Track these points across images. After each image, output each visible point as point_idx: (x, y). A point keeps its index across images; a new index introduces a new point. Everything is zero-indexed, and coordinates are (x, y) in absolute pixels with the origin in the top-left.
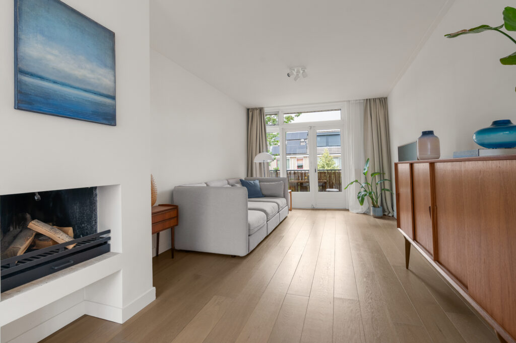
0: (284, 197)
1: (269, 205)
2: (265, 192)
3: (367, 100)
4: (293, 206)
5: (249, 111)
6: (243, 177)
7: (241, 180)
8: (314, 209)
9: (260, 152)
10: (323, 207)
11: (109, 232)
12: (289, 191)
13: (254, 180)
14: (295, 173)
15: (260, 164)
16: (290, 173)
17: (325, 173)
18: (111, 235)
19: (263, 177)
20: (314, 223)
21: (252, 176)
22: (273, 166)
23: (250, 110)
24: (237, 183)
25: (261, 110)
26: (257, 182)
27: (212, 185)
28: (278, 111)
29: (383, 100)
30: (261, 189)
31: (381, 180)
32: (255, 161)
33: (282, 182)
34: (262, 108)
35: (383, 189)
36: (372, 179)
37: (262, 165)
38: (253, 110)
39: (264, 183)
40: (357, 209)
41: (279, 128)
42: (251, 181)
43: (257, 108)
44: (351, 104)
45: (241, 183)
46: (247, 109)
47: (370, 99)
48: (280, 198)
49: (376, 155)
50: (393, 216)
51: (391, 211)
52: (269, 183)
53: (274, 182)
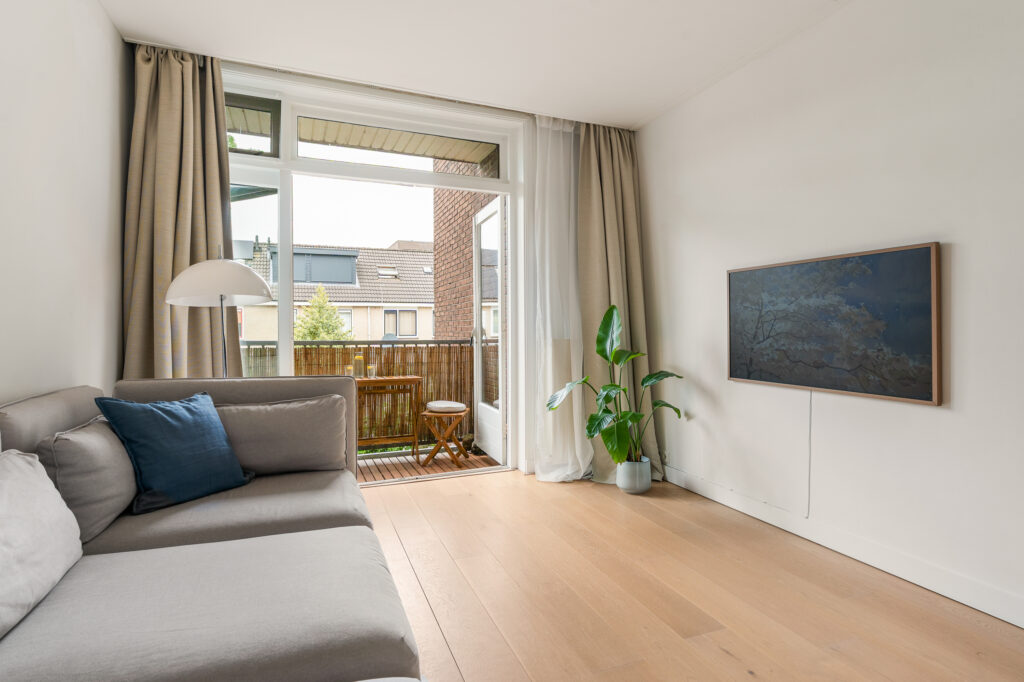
2: (255, 456)
3: (588, 126)
5: (139, 58)
9: (193, 260)
13: (185, 393)
15: (194, 312)
21: (149, 368)
23: (140, 55)
24: (79, 423)
25: (203, 69)
26: (205, 404)
28: (276, 97)
29: (626, 136)
30: (230, 440)
31: (650, 376)
32: (169, 301)
33: (338, 396)
34: (212, 59)
35: (657, 403)
36: (621, 370)
37: (205, 316)
38: (161, 56)
39: (244, 410)
40: (558, 466)
41: (278, 171)
42: (167, 404)
43: (183, 52)
44: (541, 128)
45: (104, 422)
46: (123, 40)
47: (595, 126)
48: (338, 476)
49: (617, 298)
50: (664, 480)
51: (658, 464)
52: (269, 408)
53: (287, 398)
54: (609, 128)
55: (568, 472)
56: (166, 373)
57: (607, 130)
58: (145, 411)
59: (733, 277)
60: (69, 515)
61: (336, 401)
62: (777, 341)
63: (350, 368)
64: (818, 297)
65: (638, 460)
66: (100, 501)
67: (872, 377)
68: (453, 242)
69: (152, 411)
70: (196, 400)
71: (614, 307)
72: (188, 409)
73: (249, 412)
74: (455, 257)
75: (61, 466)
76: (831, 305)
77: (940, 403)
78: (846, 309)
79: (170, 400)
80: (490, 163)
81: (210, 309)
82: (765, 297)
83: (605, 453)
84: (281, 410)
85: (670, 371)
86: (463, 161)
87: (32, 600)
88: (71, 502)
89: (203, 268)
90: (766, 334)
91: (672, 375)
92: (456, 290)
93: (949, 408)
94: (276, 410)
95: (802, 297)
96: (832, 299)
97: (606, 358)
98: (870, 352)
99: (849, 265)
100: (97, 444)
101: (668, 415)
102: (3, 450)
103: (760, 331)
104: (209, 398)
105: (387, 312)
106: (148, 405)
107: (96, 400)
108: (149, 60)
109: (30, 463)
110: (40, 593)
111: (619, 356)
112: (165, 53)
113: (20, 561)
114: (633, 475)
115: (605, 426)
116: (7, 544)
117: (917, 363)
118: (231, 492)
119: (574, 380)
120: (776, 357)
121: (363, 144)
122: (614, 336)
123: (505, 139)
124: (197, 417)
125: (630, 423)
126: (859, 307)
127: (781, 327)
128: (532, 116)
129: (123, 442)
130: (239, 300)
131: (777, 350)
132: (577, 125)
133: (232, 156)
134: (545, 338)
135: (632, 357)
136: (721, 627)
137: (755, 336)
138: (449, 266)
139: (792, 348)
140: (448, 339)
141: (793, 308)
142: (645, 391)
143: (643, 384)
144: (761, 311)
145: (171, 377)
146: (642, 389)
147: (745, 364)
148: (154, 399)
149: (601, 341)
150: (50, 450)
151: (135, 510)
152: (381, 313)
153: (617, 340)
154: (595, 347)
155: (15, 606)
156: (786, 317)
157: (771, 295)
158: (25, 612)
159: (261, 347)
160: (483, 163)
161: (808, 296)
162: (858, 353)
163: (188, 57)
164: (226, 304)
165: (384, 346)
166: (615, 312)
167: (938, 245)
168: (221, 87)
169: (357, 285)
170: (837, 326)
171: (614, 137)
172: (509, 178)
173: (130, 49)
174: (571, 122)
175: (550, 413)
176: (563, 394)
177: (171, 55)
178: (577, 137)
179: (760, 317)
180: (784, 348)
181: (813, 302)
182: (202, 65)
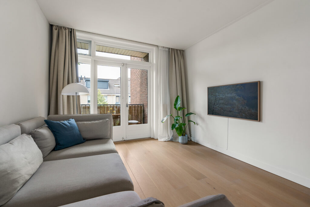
2: (86, 135)
3: (172, 49)
7: (48, 122)
9: (68, 83)
13: (68, 119)
15: (68, 97)
21: (57, 112)
23: (54, 28)
24: (40, 127)
25: (71, 32)
26: (73, 121)
28: (90, 40)
29: (182, 52)
30: (79, 131)
31: (188, 114)
32: (62, 94)
33: (108, 119)
34: (73, 29)
35: (189, 121)
36: (180, 112)
37: (71, 98)
38: (60, 28)
39: (83, 123)
40: (164, 137)
41: (91, 59)
42: (63, 121)
43: (65, 27)
44: (160, 49)
45: (47, 126)
46: (49, 24)
47: (174, 49)
48: (108, 140)
49: (179, 94)
50: (191, 140)
51: (189, 136)
52: (90, 122)
53: (95, 120)
54: (177, 49)
55: (166, 139)
56: (61, 113)
57: (177, 50)
58: (58, 123)
59: (209, 89)
60: (40, 151)
61: (107, 121)
62: (220, 105)
63: (109, 111)
64: (230, 94)
65: (184, 135)
66: (47, 147)
67: (243, 114)
68: (136, 78)
69: (59, 123)
70: (70, 120)
71: (178, 96)
72: (69, 123)
73: (84, 123)
74: (136, 82)
75: (37, 138)
76: (233, 96)
77: (260, 121)
78: (237, 97)
79: (64, 120)
80: (146, 58)
81: (73, 96)
82: (217, 94)
83: (176, 134)
84: (93, 123)
85: (193, 113)
86: (139, 57)
87: (32, 173)
88: (40, 147)
89: (71, 85)
90: (217, 103)
91: (193, 114)
92: (136, 91)
93: (262, 122)
94: (92, 123)
95: (226, 94)
96: (234, 95)
97: (176, 109)
98: (243, 108)
99: (238, 86)
100: (45, 132)
101: (192, 123)
102: (22, 134)
103: (216, 103)
104: (74, 120)
105: (117, 96)
106: (58, 122)
107: (44, 120)
108: (56, 29)
109: (29, 137)
110: (34, 171)
111: (180, 109)
112: (61, 27)
113: (29, 163)
114: (183, 139)
115: (176, 127)
116: (26, 158)
117: (254, 111)
118: (80, 145)
119: (168, 115)
120: (220, 109)
121: (112, 52)
122: (179, 103)
123: (150, 52)
124: (71, 125)
125: (183, 126)
126: (240, 97)
127: (221, 101)
128: (158, 46)
129: (52, 132)
130: (80, 94)
131: (220, 107)
132: (169, 49)
133: (79, 55)
134: (161, 104)
135: (183, 109)
136: (206, 177)
137: (214, 104)
138: (134, 85)
139: (224, 107)
140: (134, 104)
141: (224, 97)
142: (186, 118)
143: (186, 116)
144: (216, 97)
145: (62, 114)
146: (185, 117)
147: (212, 111)
148: (59, 120)
149: (175, 105)
150: (34, 134)
151: (55, 149)
152: (115, 97)
153: (179, 104)
154: (173, 106)
155: (28, 175)
156: (222, 99)
157: (219, 93)
158: (31, 176)
159: (85, 106)
160: (144, 58)
161: (228, 94)
162: (240, 108)
163: (67, 29)
164: (77, 95)
165: (118, 106)
166: (179, 97)
167: (260, 82)
168: (76, 37)
169: (109, 89)
170: (235, 101)
171: (179, 52)
172: (151, 62)
173: (51, 26)
174: (168, 48)
175: (162, 123)
176: (165, 119)
177: (62, 28)
178: (169, 52)
179: (216, 99)
180: (222, 107)
181: (229, 95)
182: (71, 31)
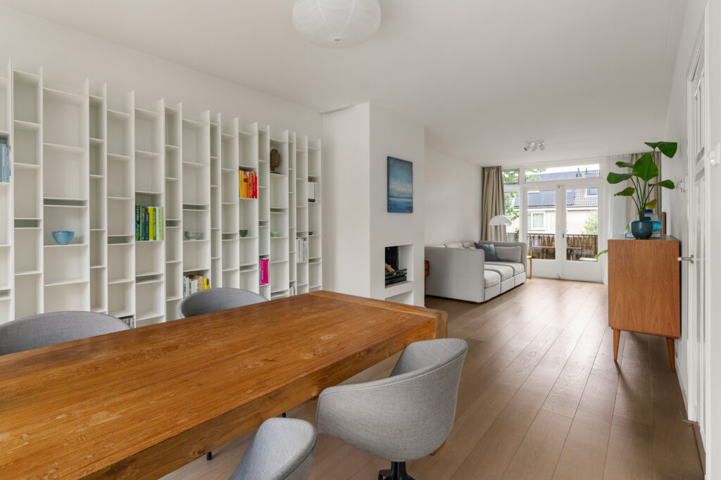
0: (522, 262)
1: (505, 268)
2: (500, 256)
3: (633, 155)
4: (533, 274)
5: (485, 171)
6: (477, 240)
7: (475, 244)
8: (559, 279)
9: (496, 215)
10: (572, 278)
11: (406, 270)
12: (528, 257)
13: (489, 243)
14: (539, 237)
15: (496, 227)
16: (534, 237)
17: (581, 238)
18: (407, 272)
19: (499, 241)
20: (560, 295)
21: (486, 239)
22: (510, 229)
23: (486, 169)
24: (471, 246)
25: (498, 172)
26: (492, 246)
27: (450, 246)
30: (496, 253)
32: (491, 224)
34: (500, 166)
37: (499, 228)
43: (494, 167)
46: (482, 168)
48: (517, 263)
52: (504, 248)
53: (511, 246)
56: (489, 239)
69: (482, 246)
73: (500, 248)
81: (500, 226)
89: (498, 216)
94: (506, 248)
112: (490, 168)
128: (608, 156)
130: (506, 224)
164: (504, 225)
173: (483, 170)
182: (498, 169)
